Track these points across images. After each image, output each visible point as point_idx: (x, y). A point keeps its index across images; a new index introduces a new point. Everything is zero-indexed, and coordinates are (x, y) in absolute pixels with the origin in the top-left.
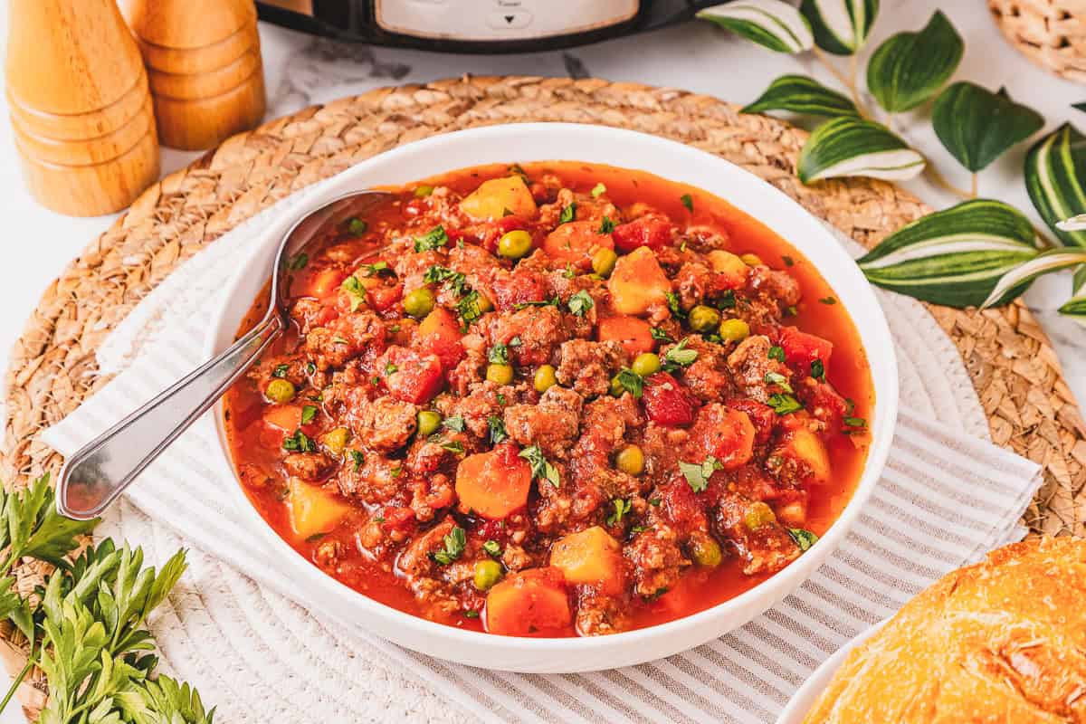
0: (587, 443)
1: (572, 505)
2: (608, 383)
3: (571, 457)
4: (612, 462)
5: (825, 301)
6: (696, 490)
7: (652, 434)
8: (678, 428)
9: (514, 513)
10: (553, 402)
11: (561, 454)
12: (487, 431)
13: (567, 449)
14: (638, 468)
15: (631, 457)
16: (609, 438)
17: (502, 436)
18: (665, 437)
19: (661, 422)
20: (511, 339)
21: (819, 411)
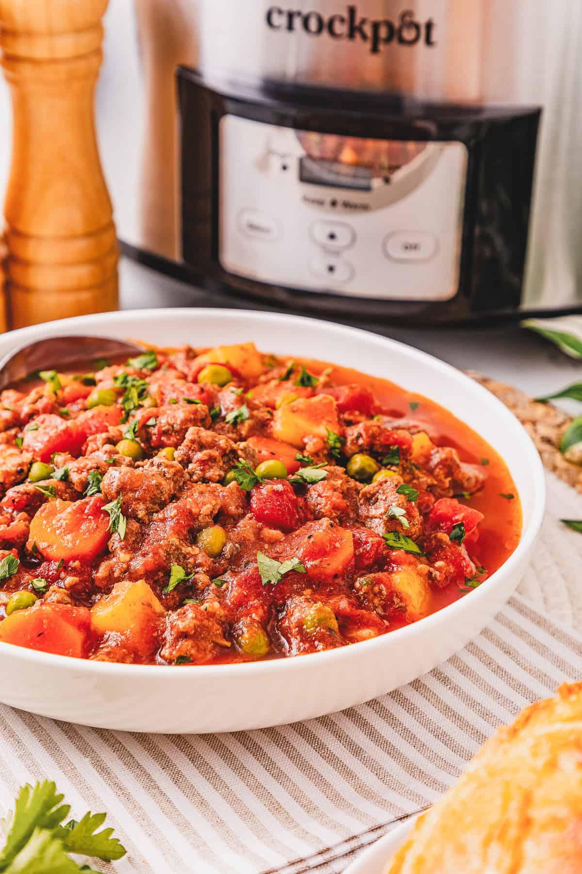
0: (171, 511)
1: (131, 560)
2: (222, 473)
3: (150, 521)
4: (192, 534)
5: (504, 496)
6: (264, 581)
7: (246, 526)
8: (275, 529)
9: (74, 559)
10: (155, 468)
11: (141, 514)
12: (85, 485)
13: (150, 513)
14: (216, 549)
15: (212, 536)
16: (194, 510)
17: (96, 490)
18: (258, 532)
19: (259, 517)
20: (149, 419)
21: (440, 564)
